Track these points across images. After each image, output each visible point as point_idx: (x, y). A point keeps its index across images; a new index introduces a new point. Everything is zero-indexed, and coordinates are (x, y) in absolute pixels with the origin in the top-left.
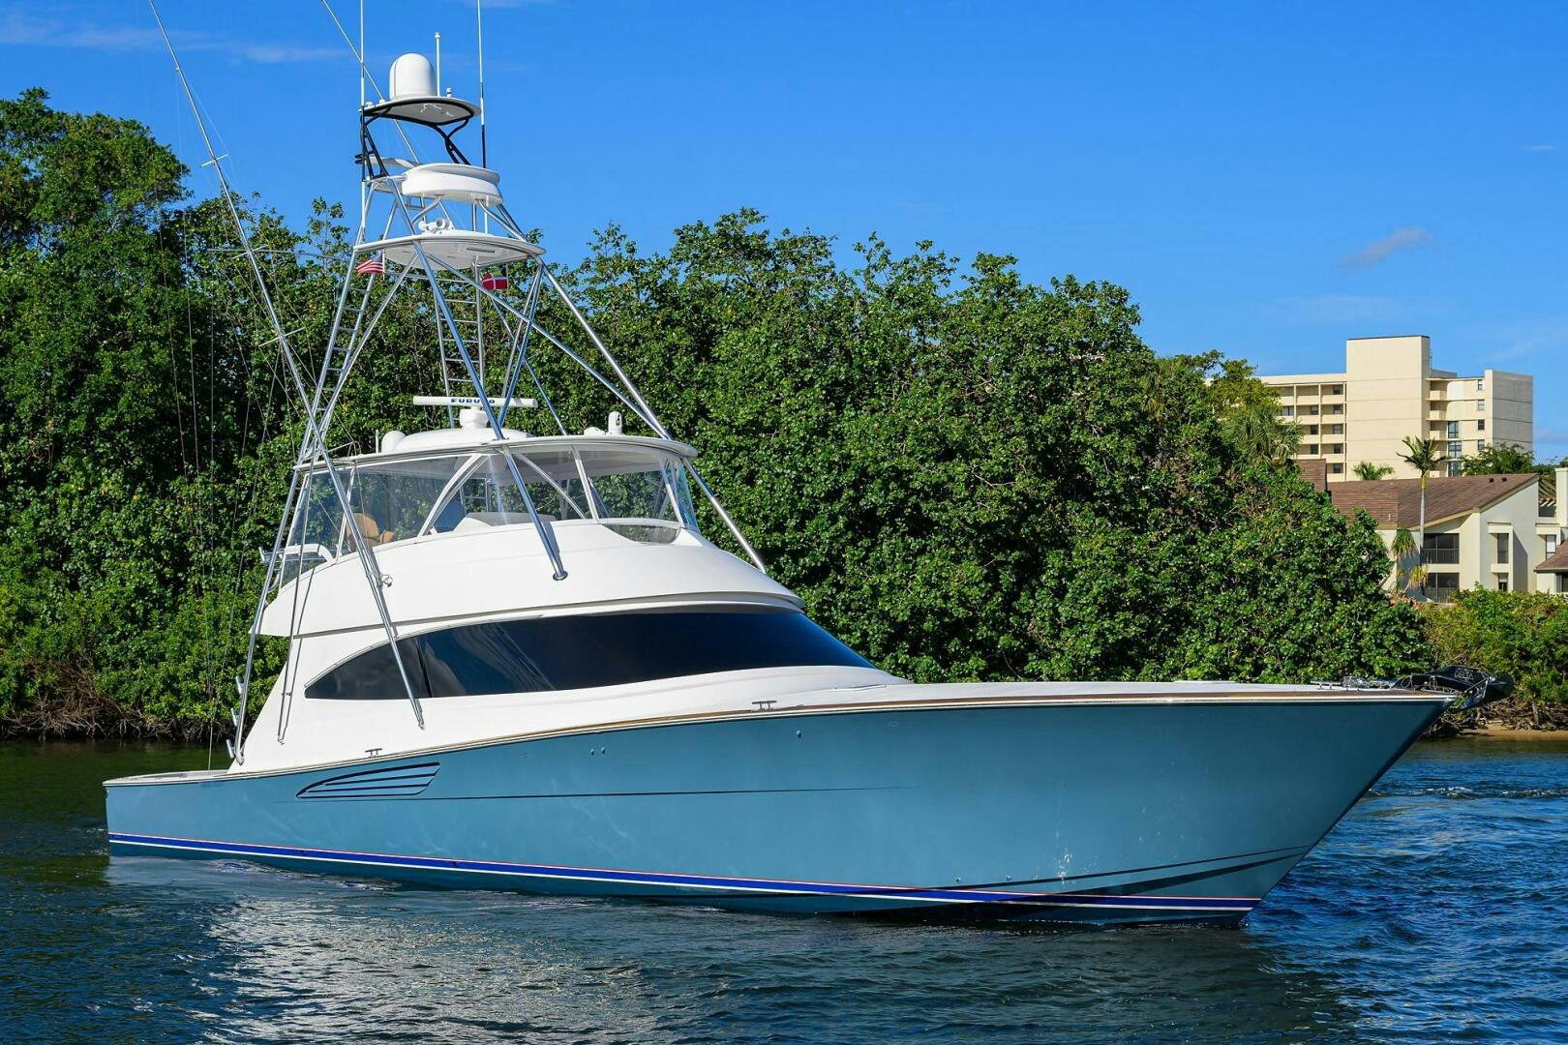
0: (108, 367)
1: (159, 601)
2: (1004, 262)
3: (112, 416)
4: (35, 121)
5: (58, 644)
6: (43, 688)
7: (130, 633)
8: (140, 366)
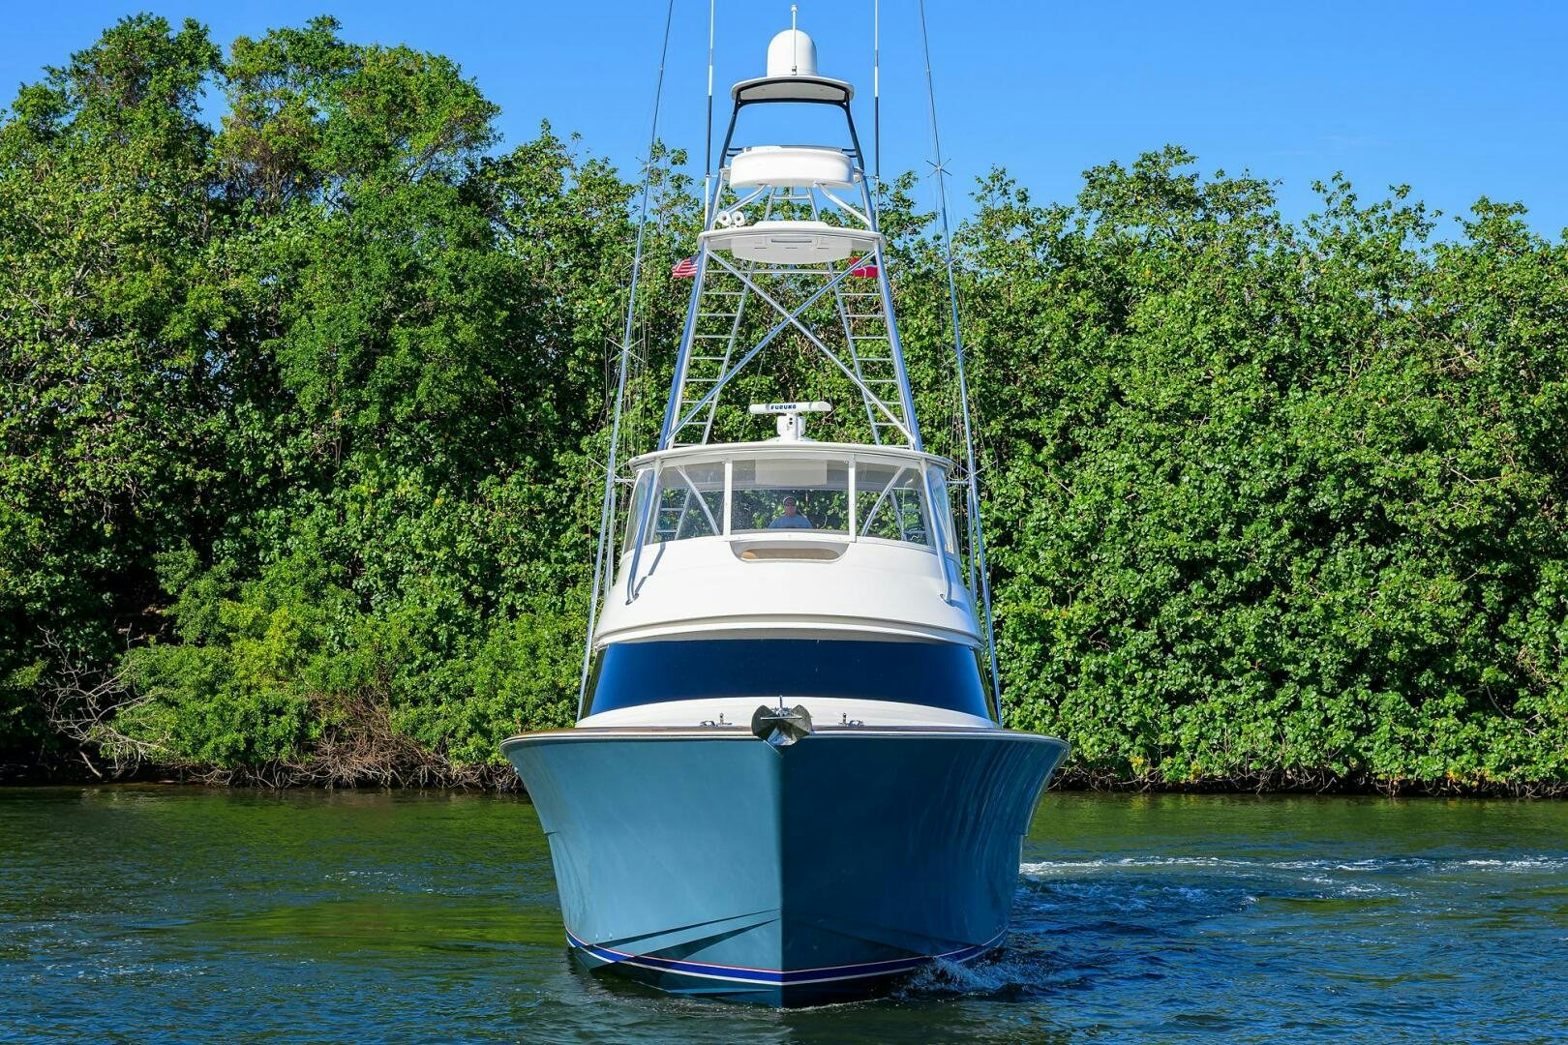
0: (403, 346)
1: (465, 625)
3: (410, 405)
4: (321, 54)
5: (348, 677)
6: (329, 727)
7: (432, 663)
8: (441, 345)
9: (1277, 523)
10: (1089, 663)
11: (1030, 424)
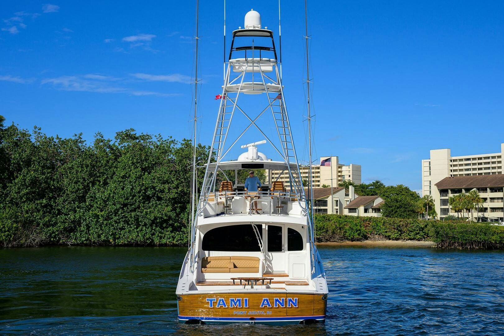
2: (189, 141)
9: (140, 197)
10: (105, 222)
11: (99, 179)
